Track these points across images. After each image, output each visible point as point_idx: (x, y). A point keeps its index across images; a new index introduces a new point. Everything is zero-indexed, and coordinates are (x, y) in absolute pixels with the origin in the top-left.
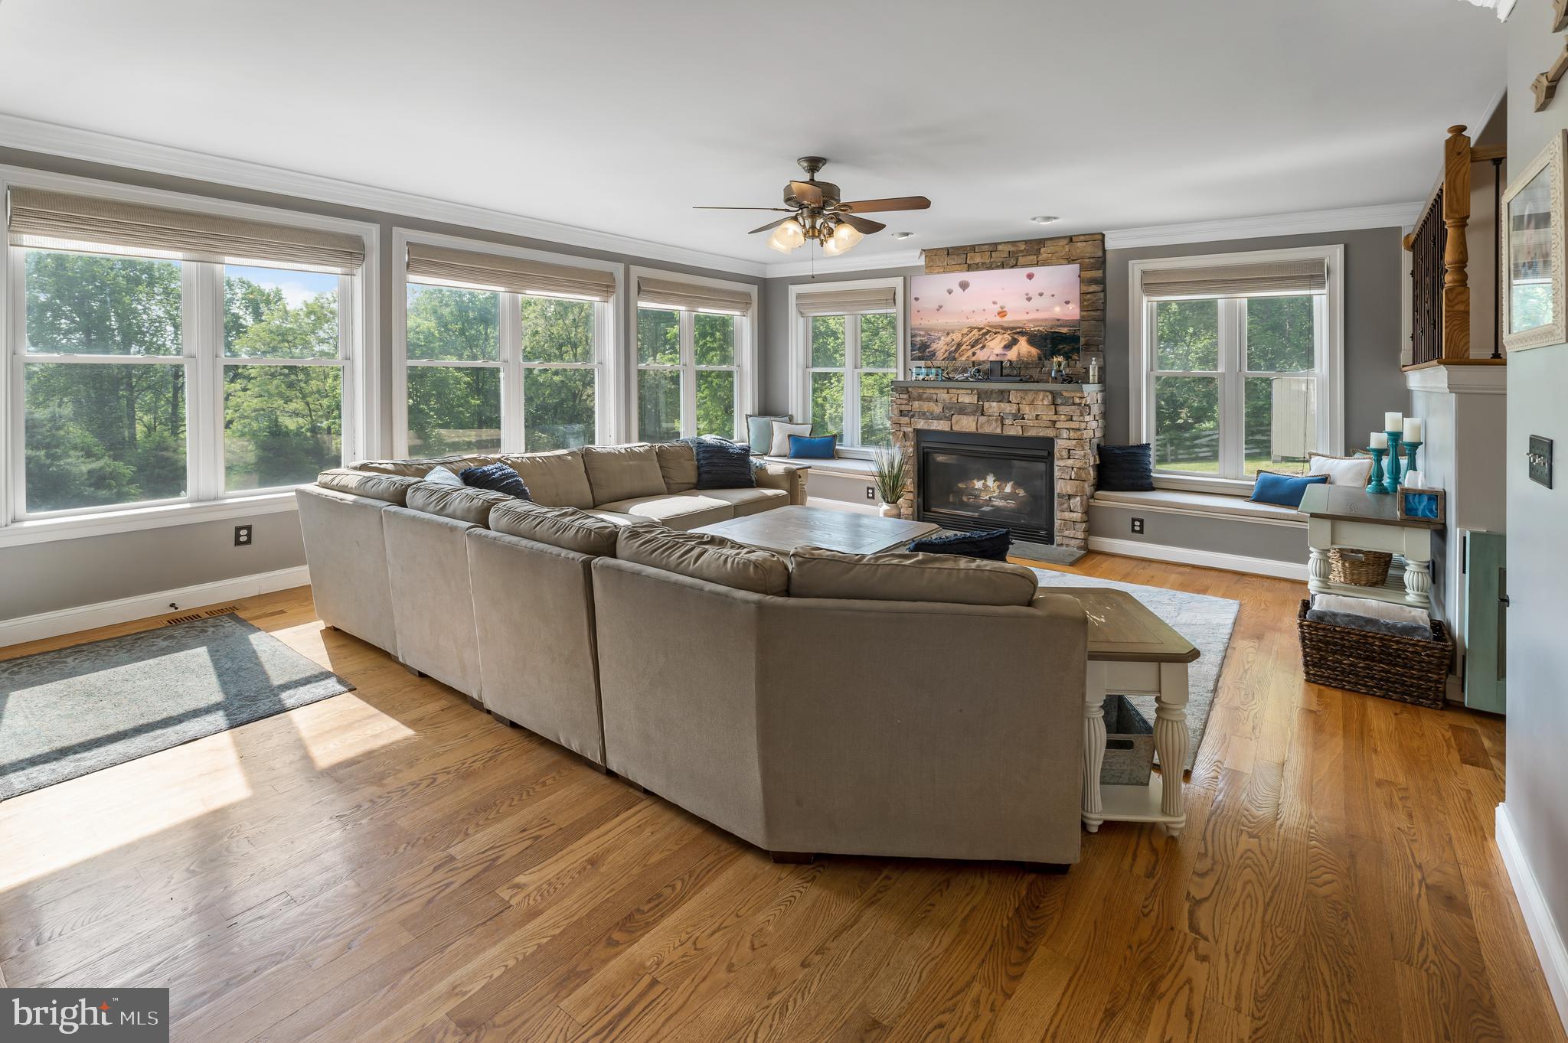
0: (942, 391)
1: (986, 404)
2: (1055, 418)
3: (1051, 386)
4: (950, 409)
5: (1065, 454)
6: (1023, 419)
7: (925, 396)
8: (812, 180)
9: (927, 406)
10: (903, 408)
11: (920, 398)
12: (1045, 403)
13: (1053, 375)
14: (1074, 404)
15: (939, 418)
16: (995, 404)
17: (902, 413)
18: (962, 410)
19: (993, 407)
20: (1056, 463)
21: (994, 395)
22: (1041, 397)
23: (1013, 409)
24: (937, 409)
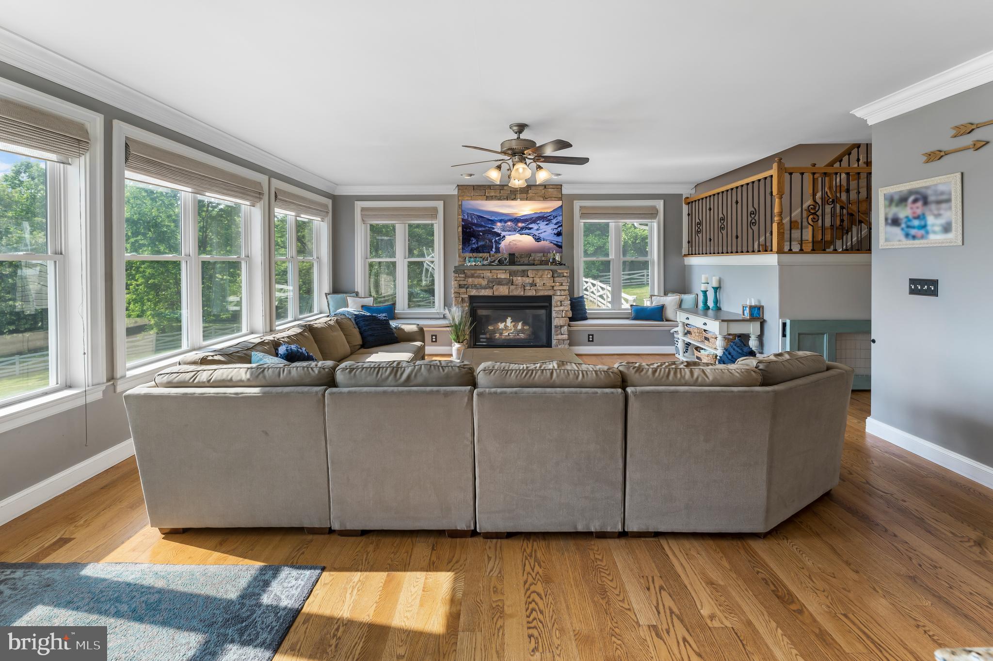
0: (487, 271)
1: (515, 279)
2: (553, 284)
3: (550, 267)
4: (492, 282)
5: (559, 303)
6: (536, 286)
7: (476, 275)
8: (519, 138)
9: (476, 281)
10: (461, 283)
11: (472, 276)
12: (549, 276)
13: (551, 261)
14: (563, 276)
15: (485, 288)
16: (520, 278)
17: (460, 286)
18: (500, 282)
19: (519, 280)
20: (553, 309)
21: (519, 273)
22: (546, 273)
23: (531, 281)
24: (484, 283)
